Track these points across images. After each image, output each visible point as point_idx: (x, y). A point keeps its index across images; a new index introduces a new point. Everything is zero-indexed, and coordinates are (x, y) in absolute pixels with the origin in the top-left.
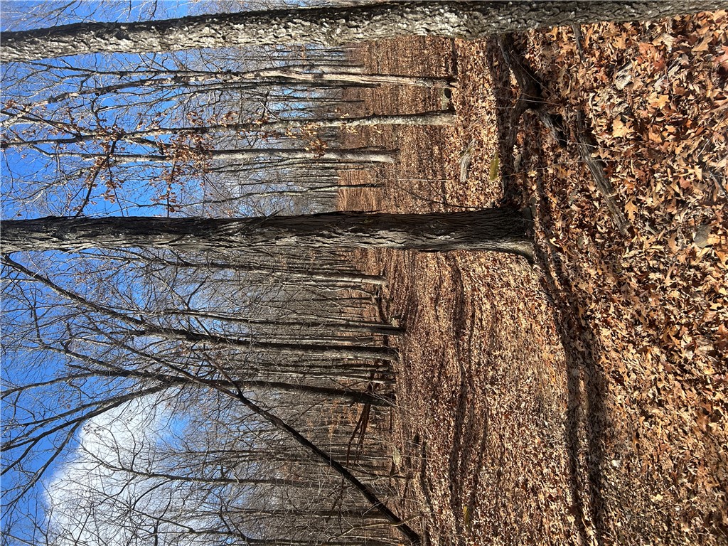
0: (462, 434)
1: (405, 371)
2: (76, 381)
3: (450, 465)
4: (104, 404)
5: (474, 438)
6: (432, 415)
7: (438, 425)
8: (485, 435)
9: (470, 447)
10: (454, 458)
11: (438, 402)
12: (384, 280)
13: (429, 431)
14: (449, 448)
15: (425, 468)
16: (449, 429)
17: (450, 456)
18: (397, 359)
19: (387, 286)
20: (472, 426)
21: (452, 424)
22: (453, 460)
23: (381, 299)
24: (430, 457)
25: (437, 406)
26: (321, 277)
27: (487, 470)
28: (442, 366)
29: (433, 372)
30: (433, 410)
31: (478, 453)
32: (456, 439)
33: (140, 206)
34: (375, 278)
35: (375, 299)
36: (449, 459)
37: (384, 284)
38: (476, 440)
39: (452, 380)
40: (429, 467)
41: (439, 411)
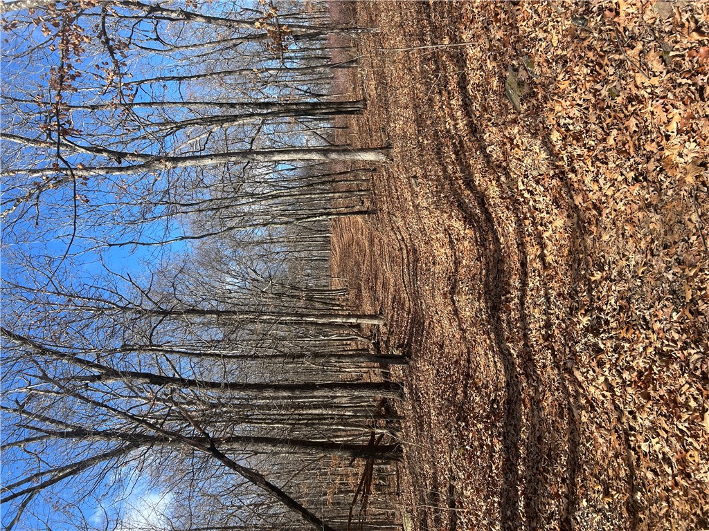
0: (518, 456)
1: (414, 407)
2: (32, 446)
3: (503, 513)
4: (59, 472)
5: (549, 455)
6: (460, 443)
7: (471, 457)
8: (574, 444)
9: (541, 473)
10: (508, 499)
11: (467, 425)
12: (381, 319)
13: (458, 467)
14: (495, 485)
15: (456, 524)
16: (491, 456)
17: (501, 497)
18: (402, 395)
19: (385, 325)
20: (540, 439)
21: (498, 447)
22: (509, 502)
23: (378, 343)
24: (462, 507)
25: (467, 430)
26: (312, 319)
27: (594, 507)
28: (468, 376)
29: (454, 389)
30: (461, 436)
31: (564, 480)
32: (509, 468)
33: (110, 245)
34: (371, 317)
35: (373, 343)
36: (499, 503)
37: (381, 323)
38: (552, 457)
39: (487, 387)
40: (462, 523)
41: (471, 435)
